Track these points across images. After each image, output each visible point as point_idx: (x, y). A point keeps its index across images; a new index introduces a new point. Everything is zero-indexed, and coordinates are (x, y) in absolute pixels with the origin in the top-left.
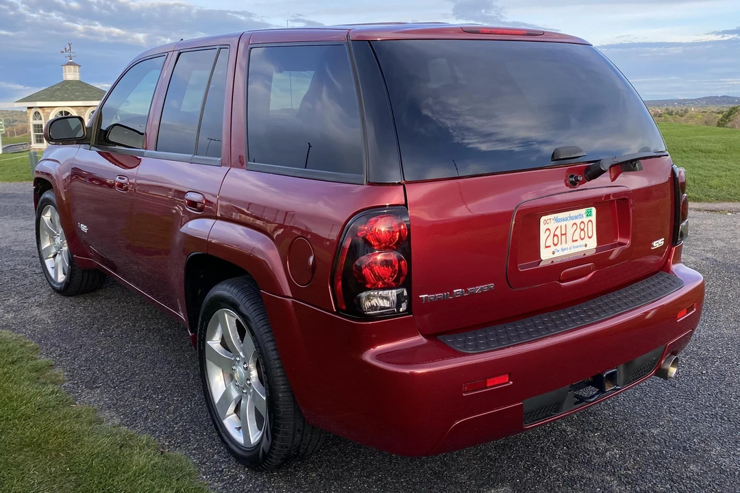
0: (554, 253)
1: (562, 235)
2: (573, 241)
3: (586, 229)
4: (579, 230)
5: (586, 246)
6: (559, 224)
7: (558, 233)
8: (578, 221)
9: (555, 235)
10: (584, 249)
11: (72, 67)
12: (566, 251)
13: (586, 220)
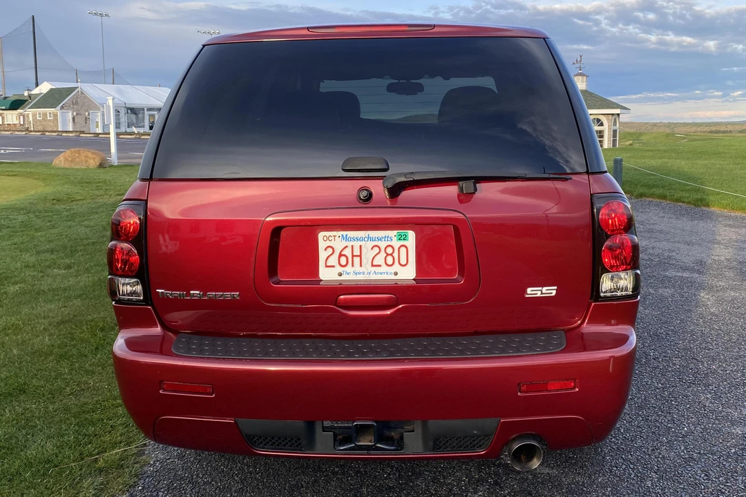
0: (340, 275)
1: (353, 256)
2: (373, 266)
3: (396, 255)
4: (383, 254)
5: (396, 274)
6: (350, 244)
7: (348, 252)
8: (383, 244)
9: (340, 255)
10: (393, 277)
11: (580, 77)
12: (361, 275)
13: (396, 244)
